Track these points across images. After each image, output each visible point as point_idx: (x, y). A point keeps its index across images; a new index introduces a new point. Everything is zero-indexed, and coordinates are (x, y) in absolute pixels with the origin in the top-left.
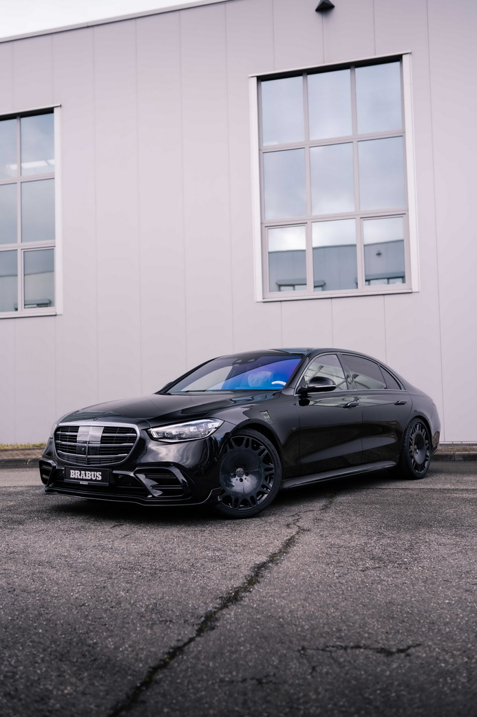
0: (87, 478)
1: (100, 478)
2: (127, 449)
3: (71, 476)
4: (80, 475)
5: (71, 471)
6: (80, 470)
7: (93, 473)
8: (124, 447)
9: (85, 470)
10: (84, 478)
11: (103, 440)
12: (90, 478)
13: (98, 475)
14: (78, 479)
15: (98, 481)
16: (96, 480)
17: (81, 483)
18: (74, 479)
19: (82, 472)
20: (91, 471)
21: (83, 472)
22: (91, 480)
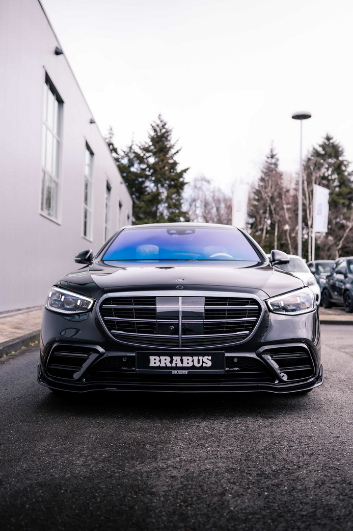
0: (185, 365)
1: (209, 364)
2: (250, 326)
3: (152, 364)
4: (171, 362)
5: (151, 357)
6: (171, 356)
7: (196, 358)
8: (243, 322)
9: (182, 355)
10: (179, 365)
11: (208, 314)
12: (191, 364)
13: (207, 361)
14: (166, 367)
15: (206, 368)
16: (202, 367)
17: (174, 372)
18: (159, 367)
19: (174, 358)
20: (192, 355)
21: (177, 359)
22: (193, 367)
